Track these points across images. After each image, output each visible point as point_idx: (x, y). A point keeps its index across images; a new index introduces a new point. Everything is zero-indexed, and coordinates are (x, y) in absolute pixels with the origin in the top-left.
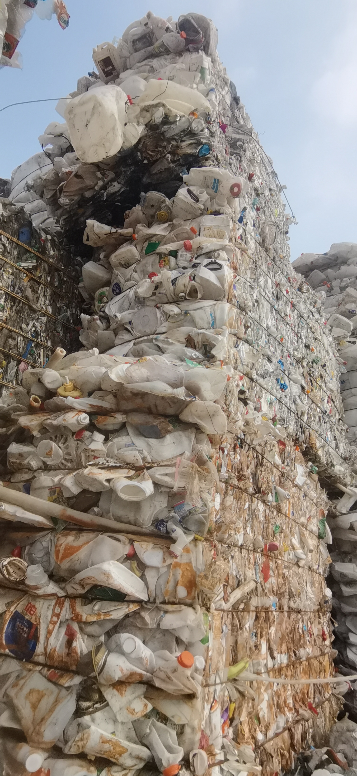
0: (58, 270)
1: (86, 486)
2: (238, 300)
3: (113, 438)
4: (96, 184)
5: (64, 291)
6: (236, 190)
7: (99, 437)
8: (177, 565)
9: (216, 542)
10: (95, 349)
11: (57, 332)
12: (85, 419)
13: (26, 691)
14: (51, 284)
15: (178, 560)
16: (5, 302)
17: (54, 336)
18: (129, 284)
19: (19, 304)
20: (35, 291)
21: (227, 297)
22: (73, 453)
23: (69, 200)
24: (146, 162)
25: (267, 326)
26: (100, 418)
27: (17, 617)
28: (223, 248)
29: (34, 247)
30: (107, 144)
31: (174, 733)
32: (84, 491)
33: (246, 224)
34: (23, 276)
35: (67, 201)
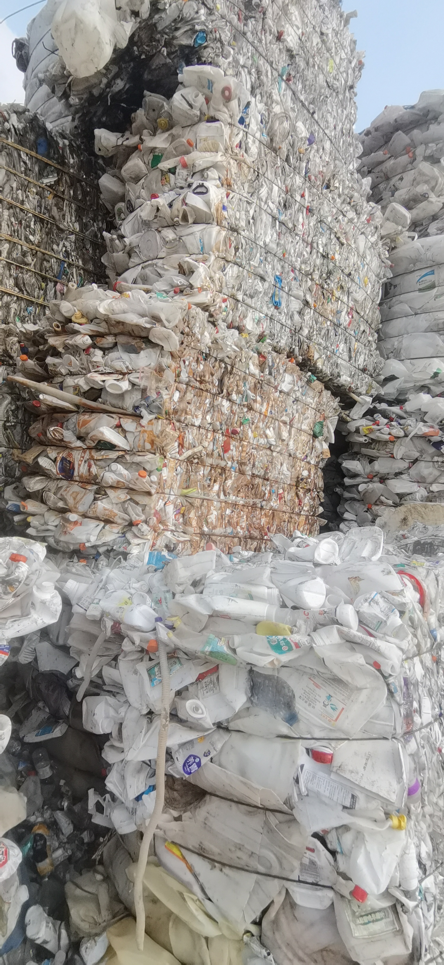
0: (79, 181)
1: (92, 386)
2: (229, 221)
3: (109, 353)
4: (101, 82)
5: (88, 203)
6: (227, 93)
7: (99, 353)
8: (145, 431)
9: (174, 421)
10: (94, 284)
11: (86, 249)
12: (88, 341)
13: (71, 492)
14: (75, 197)
15: (146, 429)
16: (35, 224)
17: (83, 254)
18: (139, 201)
19: (47, 225)
20: (60, 209)
21: (215, 220)
22: (85, 363)
23: (79, 99)
24: (143, 57)
25: (265, 243)
26: (98, 339)
27: (63, 459)
28: (215, 166)
29: (53, 158)
30: (95, 60)
31: (140, 509)
32: (92, 388)
33: (249, 125)
34: (47, 193)
35: (77, 100)
